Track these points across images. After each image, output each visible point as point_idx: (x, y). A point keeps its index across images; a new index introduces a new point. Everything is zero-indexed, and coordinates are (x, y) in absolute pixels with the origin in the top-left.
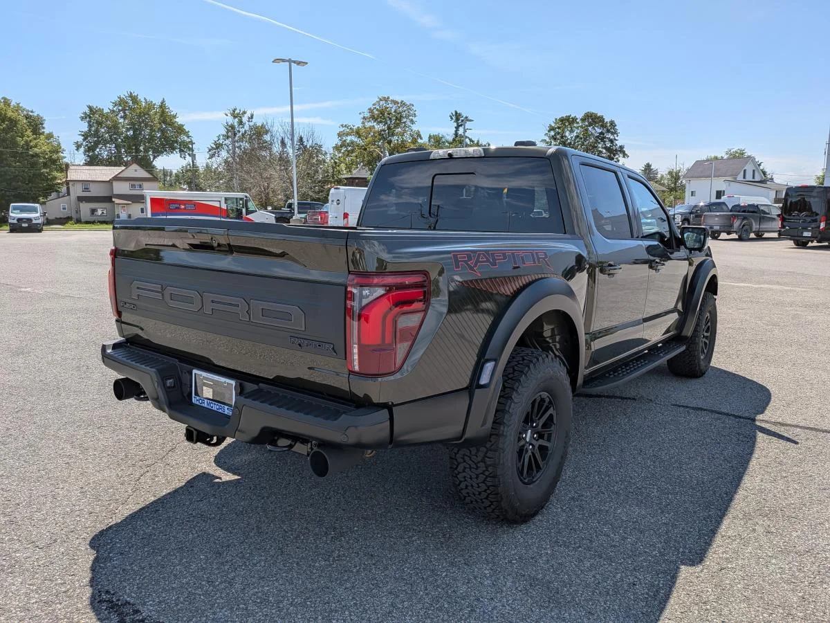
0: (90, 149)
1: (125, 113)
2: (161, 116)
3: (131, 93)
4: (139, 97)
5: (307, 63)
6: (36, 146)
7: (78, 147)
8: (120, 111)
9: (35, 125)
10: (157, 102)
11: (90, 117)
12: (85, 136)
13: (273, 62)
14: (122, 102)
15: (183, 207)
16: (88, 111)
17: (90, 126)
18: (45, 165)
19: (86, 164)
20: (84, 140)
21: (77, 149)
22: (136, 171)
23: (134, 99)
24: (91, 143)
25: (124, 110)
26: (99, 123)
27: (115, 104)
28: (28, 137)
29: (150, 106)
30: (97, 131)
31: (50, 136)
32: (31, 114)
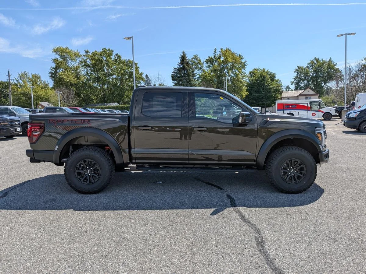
0: (297, 84)
1: (312, 67)
2: (328, 66)
3: (316, 58)
4: (319, 59)
5: (355, 33)
6: (271, 85)
7: (292, 83)
8: (310, 66)
9: (272, 77)
10: (327, 59)
11: (298, 70)
12: (295, 79)
13: (337, 37)
14: (312, 62)
15: (291, 107)
16: (297, 68)
17: (297, 74)
18: (274, 92)
19: (295, 90)
20: (295, 80)
21: (292, 84)
22: (309, 91)
23: (317, 60)
24: (297, 81)
25: (312, 66)
26: (301, 73)
27: (309, 64)
28: (269, 82)
29: (324, 62)
30: (300, 76)
31: (278, 81)
32: (271, 73)
